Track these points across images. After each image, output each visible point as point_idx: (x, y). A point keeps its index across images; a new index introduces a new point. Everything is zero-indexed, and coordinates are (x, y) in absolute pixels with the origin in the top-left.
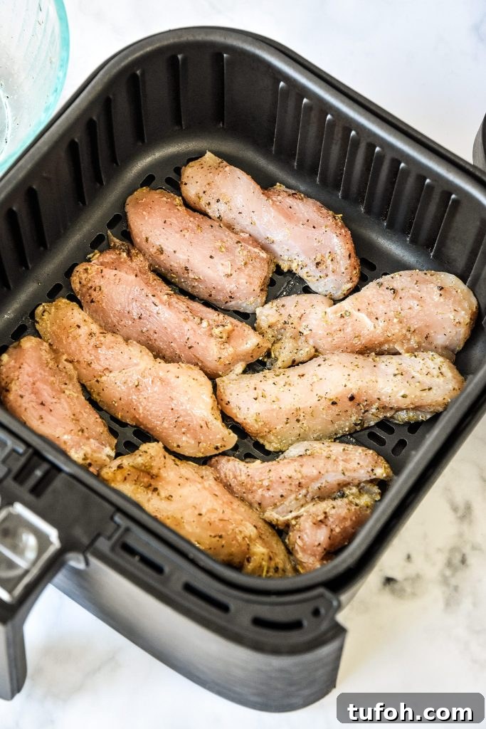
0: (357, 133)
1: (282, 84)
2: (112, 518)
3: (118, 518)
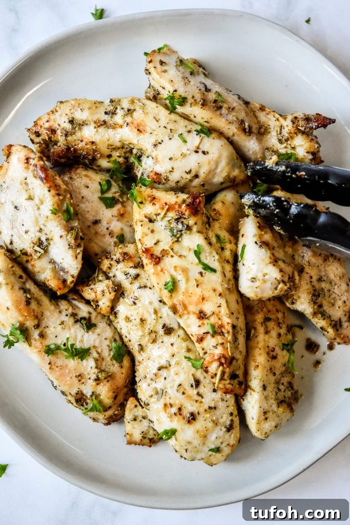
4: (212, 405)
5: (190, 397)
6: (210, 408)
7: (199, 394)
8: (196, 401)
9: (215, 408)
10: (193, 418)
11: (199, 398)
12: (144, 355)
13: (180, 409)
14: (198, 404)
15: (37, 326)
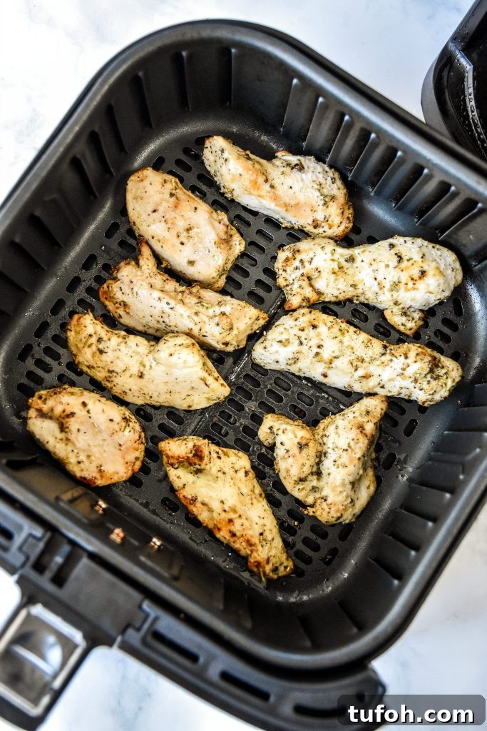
0: (350, 116)
1: (295, 81)
2: (140, 607)
3: (146, 606)
4: (421, 256)
5: (407, 268)
6: (422, 257)
7: (408, 260)
8: (413, 264)
9: (424, 255)
10: (423, 273)
11: (411, 262)
12: (360, 286)
13: (412, 279)
14: (415, 264)
15: (266, 181)
